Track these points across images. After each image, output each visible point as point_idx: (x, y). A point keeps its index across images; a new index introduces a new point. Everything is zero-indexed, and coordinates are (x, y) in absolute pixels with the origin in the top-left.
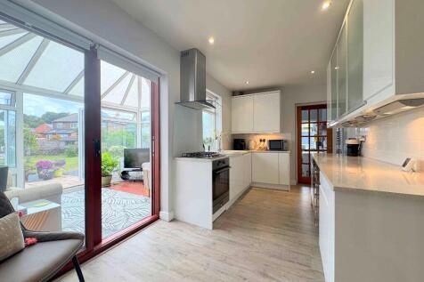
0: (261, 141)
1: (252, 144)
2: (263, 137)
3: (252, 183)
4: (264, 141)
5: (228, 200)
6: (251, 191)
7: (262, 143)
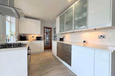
0: (32, 37)
1: (29, 38)
7: (33, 38)
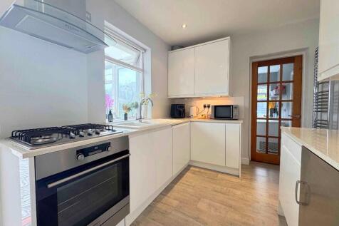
0: (205, 106)
1: (193, 111)
2: (207, 102)
3: (191, 161)
4: (209, 107)
5: (128, 212)
6: (188, 174)
7: (207, 109)
